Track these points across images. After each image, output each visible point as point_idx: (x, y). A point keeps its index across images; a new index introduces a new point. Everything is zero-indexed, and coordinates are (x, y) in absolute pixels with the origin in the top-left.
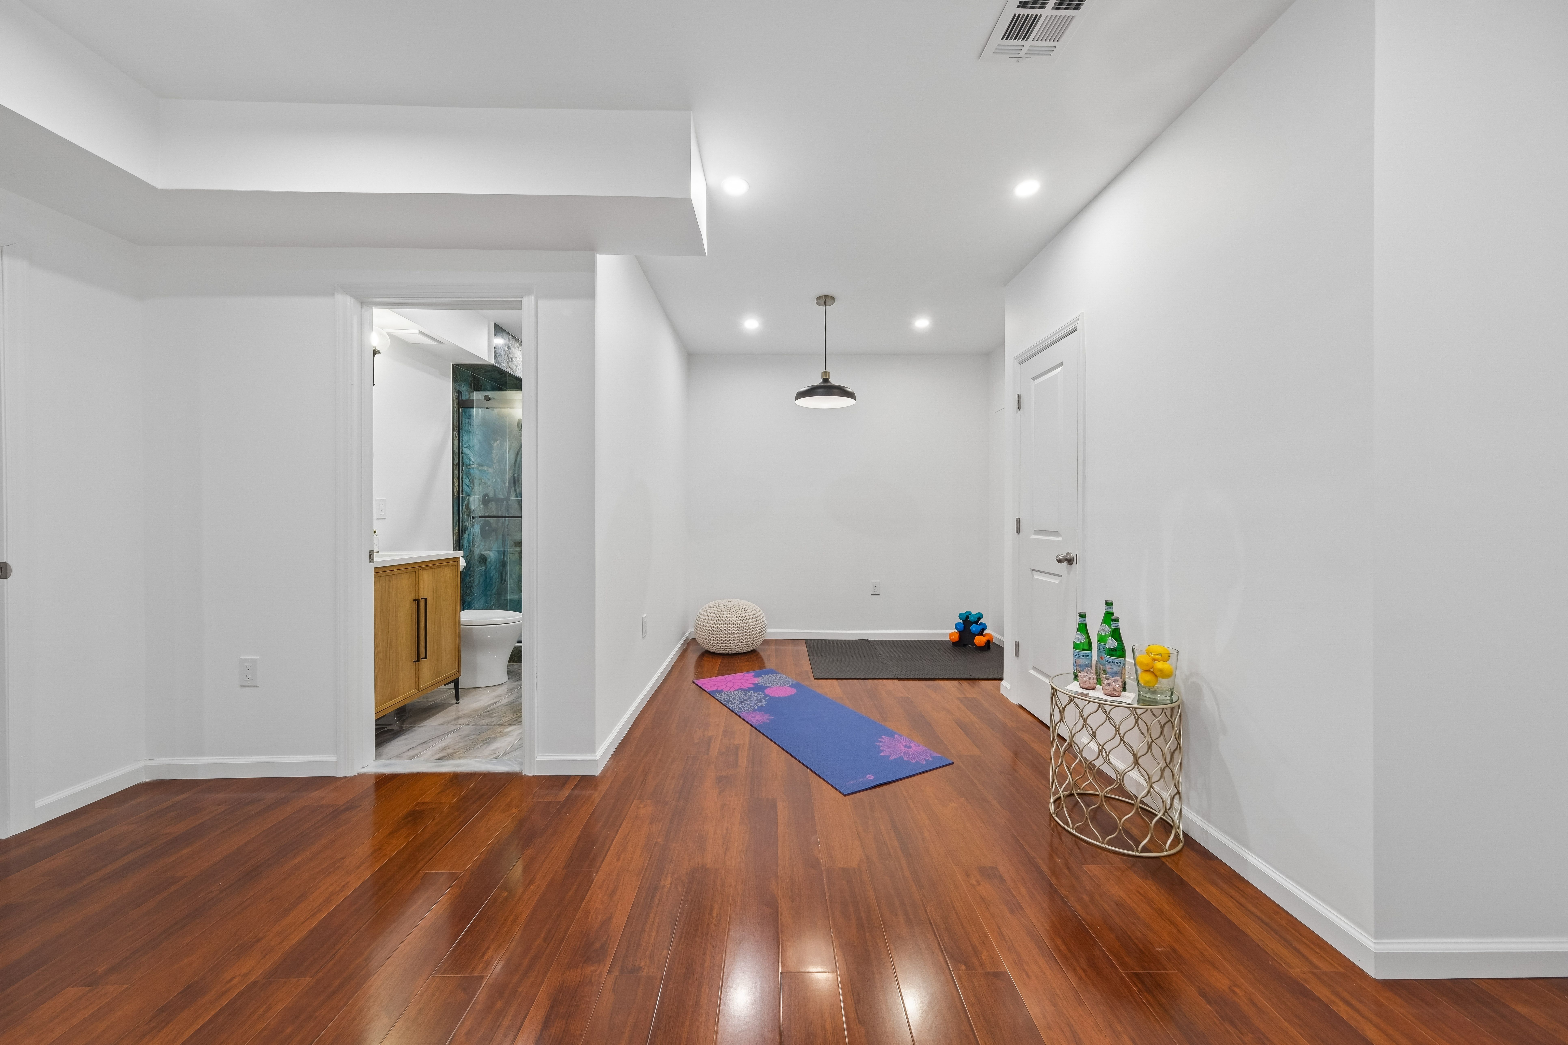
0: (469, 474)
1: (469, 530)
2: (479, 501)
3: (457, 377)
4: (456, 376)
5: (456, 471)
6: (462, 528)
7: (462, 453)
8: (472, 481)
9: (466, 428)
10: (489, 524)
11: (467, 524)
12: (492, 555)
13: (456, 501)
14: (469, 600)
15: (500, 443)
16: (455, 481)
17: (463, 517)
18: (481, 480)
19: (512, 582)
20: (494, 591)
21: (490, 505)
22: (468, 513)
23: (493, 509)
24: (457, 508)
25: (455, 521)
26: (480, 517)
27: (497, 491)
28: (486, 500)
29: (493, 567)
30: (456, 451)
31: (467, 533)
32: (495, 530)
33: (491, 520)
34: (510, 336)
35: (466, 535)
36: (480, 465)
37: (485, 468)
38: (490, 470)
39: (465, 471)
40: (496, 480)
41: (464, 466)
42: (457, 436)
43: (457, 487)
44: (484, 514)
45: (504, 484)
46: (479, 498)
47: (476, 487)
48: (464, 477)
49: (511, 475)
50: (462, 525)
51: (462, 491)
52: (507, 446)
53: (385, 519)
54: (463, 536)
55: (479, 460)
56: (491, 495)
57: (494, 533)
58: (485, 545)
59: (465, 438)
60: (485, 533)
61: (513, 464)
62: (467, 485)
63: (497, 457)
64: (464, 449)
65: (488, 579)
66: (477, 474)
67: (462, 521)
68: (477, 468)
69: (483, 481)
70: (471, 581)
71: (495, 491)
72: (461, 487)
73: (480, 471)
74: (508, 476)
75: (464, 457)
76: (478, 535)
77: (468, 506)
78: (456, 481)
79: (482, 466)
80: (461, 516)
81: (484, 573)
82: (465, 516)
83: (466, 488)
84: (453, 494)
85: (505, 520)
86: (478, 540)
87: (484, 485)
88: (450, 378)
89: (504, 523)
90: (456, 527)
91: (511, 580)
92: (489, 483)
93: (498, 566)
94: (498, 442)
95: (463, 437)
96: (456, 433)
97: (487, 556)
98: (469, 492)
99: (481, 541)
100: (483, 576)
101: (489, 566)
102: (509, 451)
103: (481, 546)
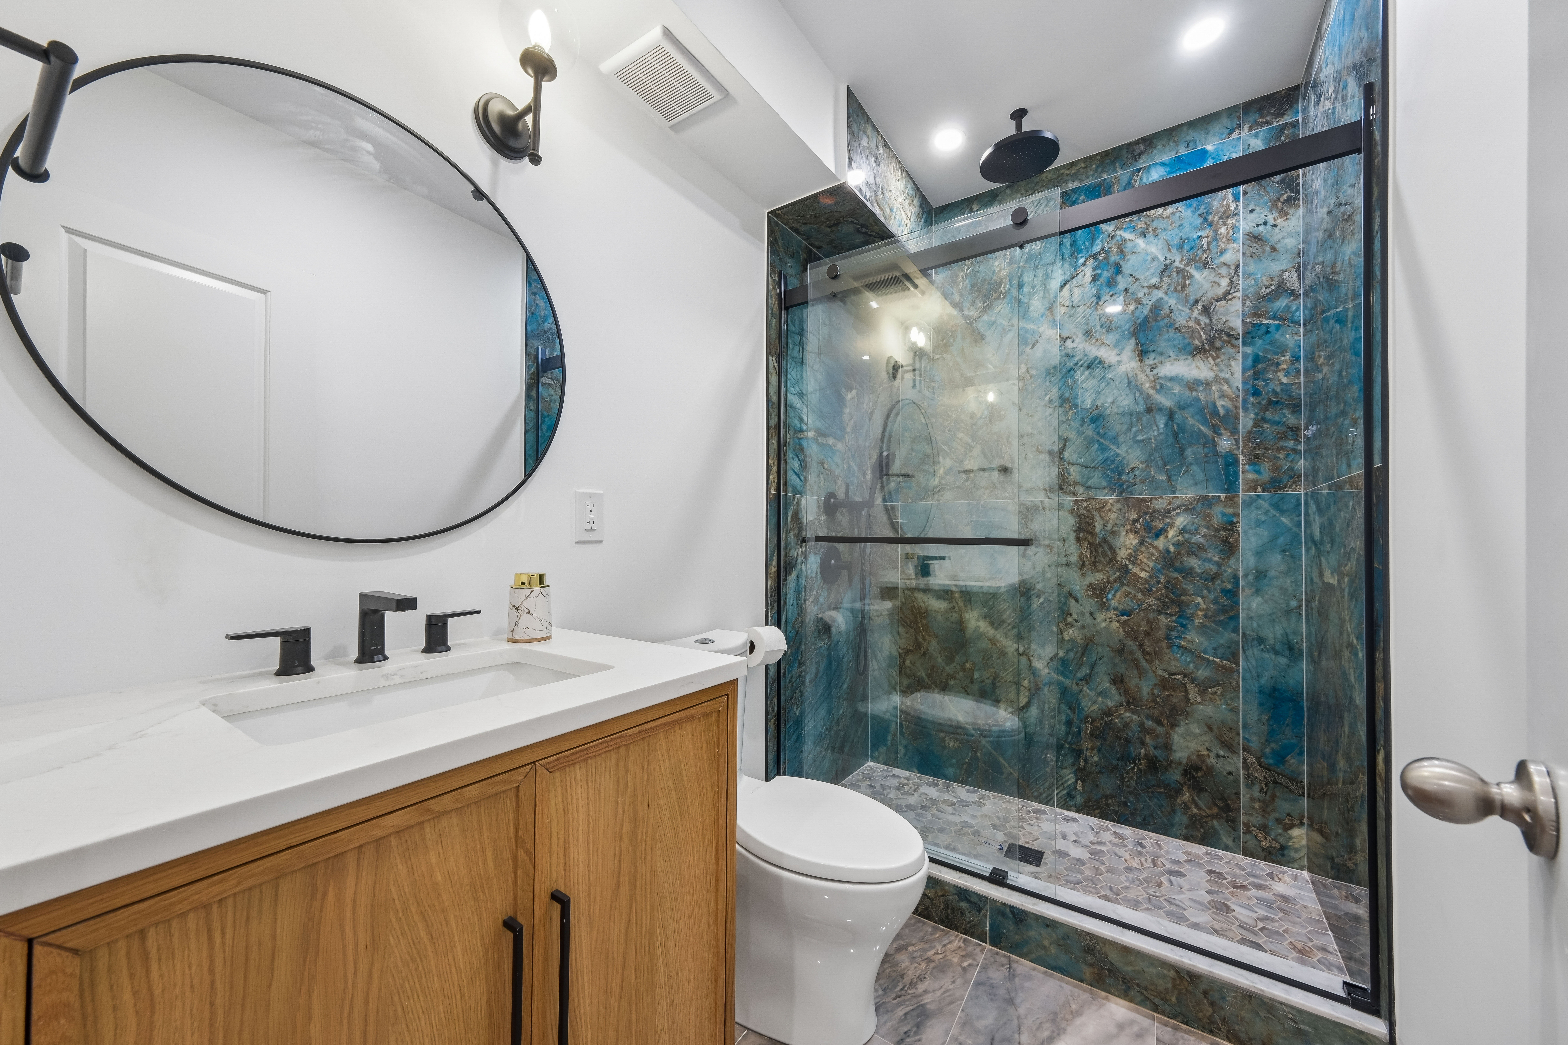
0: (800, 450)
1: (799, 567)
2: (818, 507)
3: (778, 244)
4: (776, 239)
5: (774, 441)
6: (785, 562)
7: (786, 404)
8: (803, 466)
9: (795, 354)
10: (837, 554)
11: (794, 553)
12: (840, 621)
13: (774, 505)
14: (798, 713)
15: (857, 394)
16: (770, 461)
17: (786, 538)
18: (822, 463)
19: (876, 667)
20: (845, 686)
21: (839, 515)
22: (796, 531)
23: (844, 525)
24: (774, 520)
25: (771, 547)
26: (818, 539)
27: (851, 488)
28: (831, 506)
29: (842, 640)
30: (774, 398)
31: (794, 574)
32: (848, 567)
33: (841, 546)
34: (880, 137)
35: (792, 578)
36: (820, 433)
37: (831, 441)
38: (840, 446)
39: (791, 441)
40: (850, 466)
41: (791, 432)
42: (776, 366)
43: (776, 475)
44: (828, 533)
45: (864, 475)
46: (818, 501)
47: (812, 478)
48: (790, 455)
49: (875, 457)
50: (786, 555)
51: (786, 484)
52: (868, 402)
53: (600, 542)
54: (785, 580)
55: (819, 424)
56: (841, 495)
57: (845, 572)
58: (829, 595)
59: (793, 373)
60: (828, 573)
61: (880, 437)
62: (796, 474)
63: (852, 422)
64: (790, 397)
65: (834, 666)
66: (812, 450)
67: (786, 548)
68: (816, 440)
69: (826, 466)
70: (801, 672)
71: (847, 485)
72: (783, 476)
73: (821, 445)
74: (871, 458)
75: (791, 413)
76: (816, 577)
77: (796, 516)
78: (773, 461)
79: (825, 435)
80: (783, 536)
81: (826, 653)
82: (792, 538)
83: (792, 478)
84: (768, 489)
85: (865, 548)
86: (816, 585)
87: (827, 474)
88: (763, 243)
89: (863, 553)
90: (772, 560)
91: (875, 663)
92: (838, 471)
93: (851, 638)
94: (854, 392)
95: (790, 371)
96: (773, 360)
97: (830, 623)
98: (799, 487)
99: (822, 588)
100: (825, 661)
101: (835, 638)
102: (872, 413)
103: (821, 599)
